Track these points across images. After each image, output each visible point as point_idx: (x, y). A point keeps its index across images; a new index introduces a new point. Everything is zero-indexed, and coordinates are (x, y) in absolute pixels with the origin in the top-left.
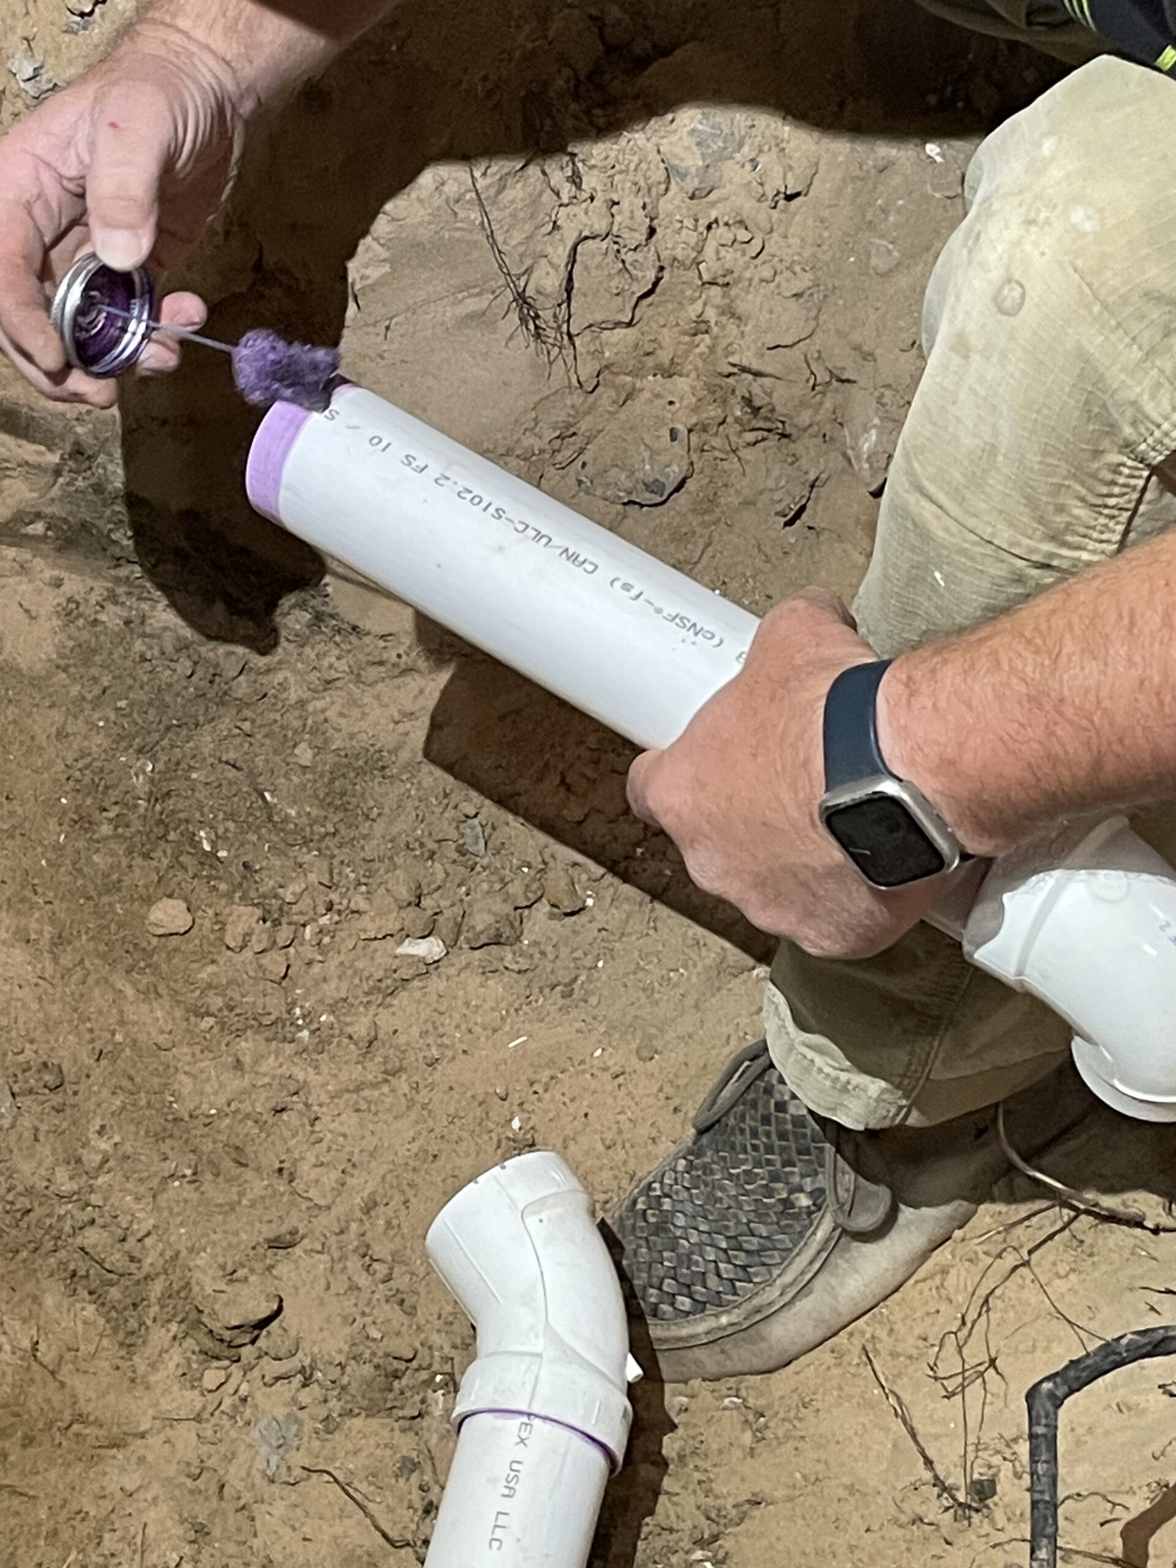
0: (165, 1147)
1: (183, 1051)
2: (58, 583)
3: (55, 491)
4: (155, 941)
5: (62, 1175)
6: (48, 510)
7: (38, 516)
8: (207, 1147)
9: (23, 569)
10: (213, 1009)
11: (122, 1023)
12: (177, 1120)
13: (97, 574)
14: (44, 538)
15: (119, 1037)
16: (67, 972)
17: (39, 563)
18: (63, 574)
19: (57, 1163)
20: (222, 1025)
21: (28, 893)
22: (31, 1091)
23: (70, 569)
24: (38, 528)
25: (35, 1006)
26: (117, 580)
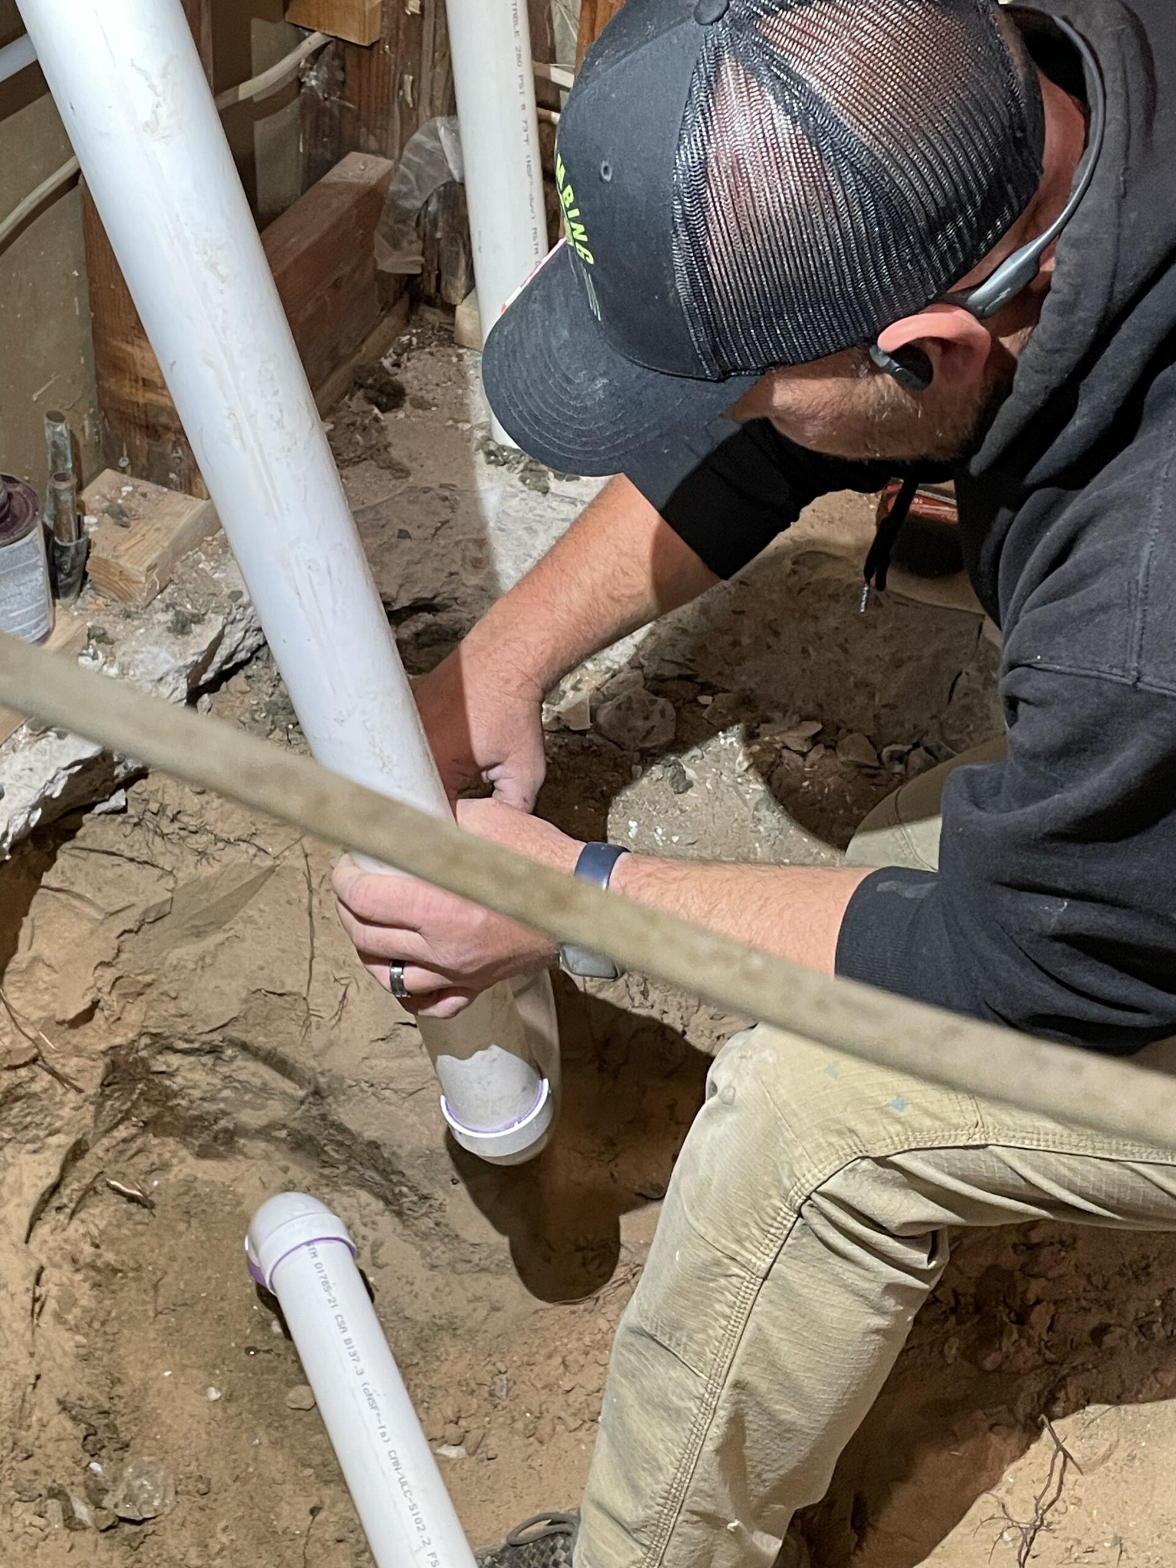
0: (262, 1549)
1: (288, 1487)
2: (285, 1170)
3: (298, 1114)
4: (289, 1411)
5: (193, 1552)
6: (292, 1124)
7: (284, 1126)
8: (288, 1554)
9: (267, 1157)
10: (314, 1463)
11: (255, 1459)
12: (275, 1532)
13: (311, 1169)
14: (284, 1140)
15: (251, 1470)
16: (229, 1419)
17: (277, 1155)
18: (290, 1165)
19: (192, 1545)
20: (318, 1476)
21: (219, 1361)
22: (188, 1493)
23: (295, 1162)
24: (283, 1134)
25: (204, 1436)
26: (322, 1175)
